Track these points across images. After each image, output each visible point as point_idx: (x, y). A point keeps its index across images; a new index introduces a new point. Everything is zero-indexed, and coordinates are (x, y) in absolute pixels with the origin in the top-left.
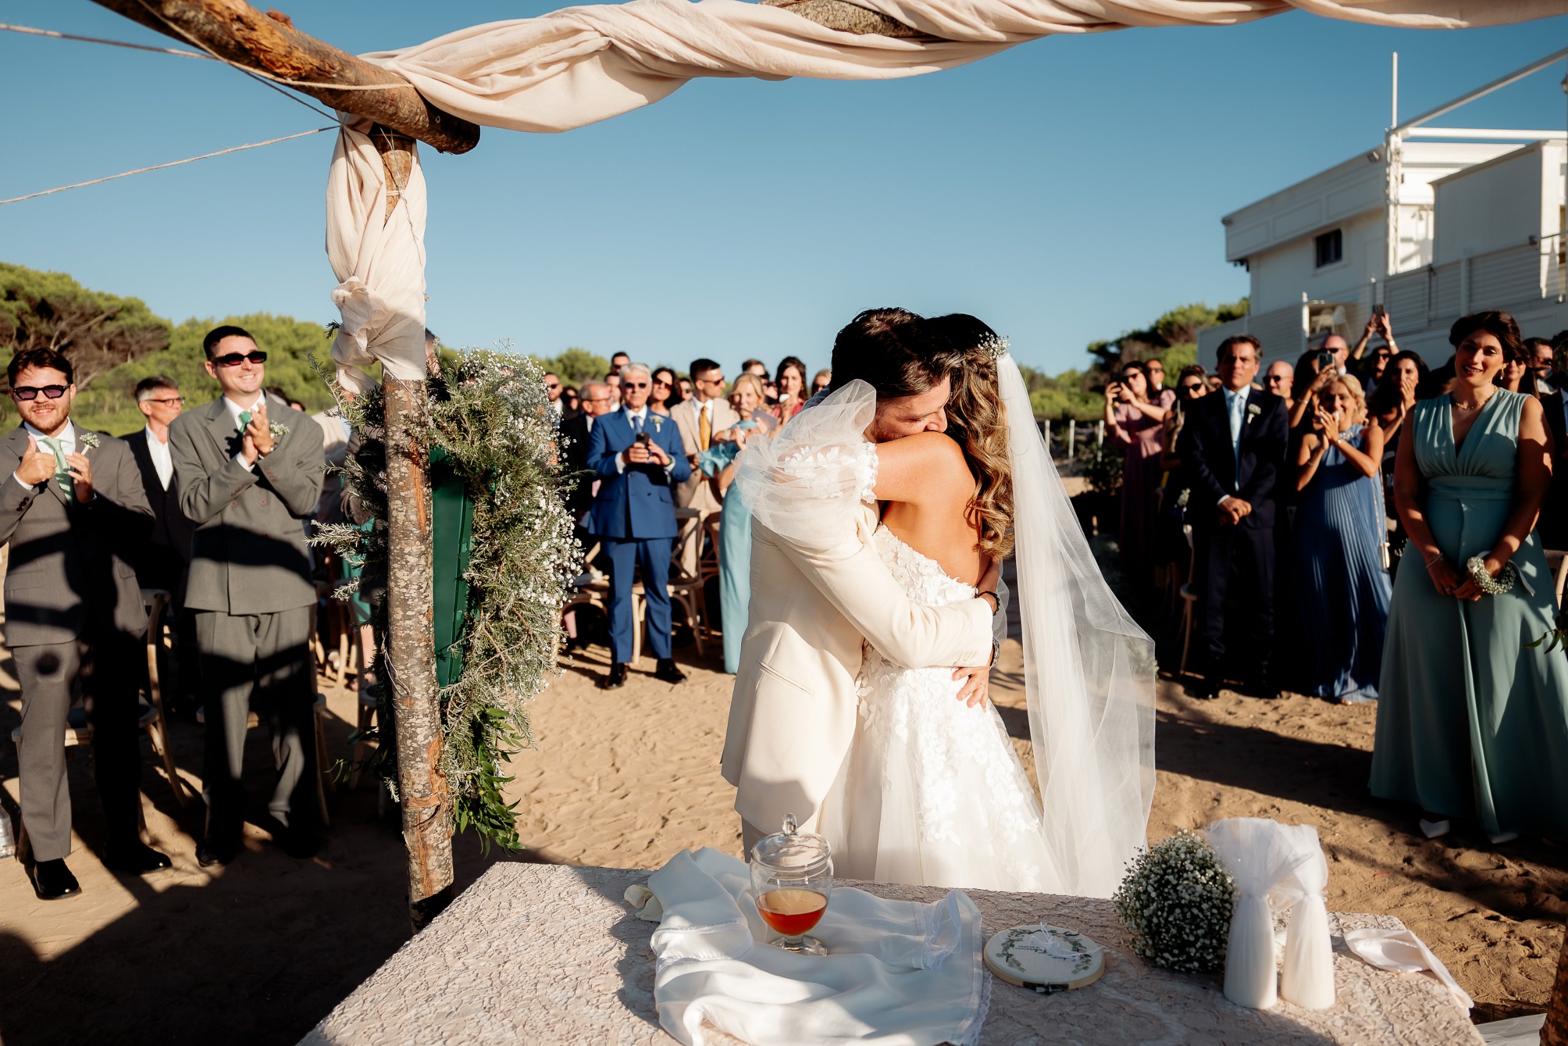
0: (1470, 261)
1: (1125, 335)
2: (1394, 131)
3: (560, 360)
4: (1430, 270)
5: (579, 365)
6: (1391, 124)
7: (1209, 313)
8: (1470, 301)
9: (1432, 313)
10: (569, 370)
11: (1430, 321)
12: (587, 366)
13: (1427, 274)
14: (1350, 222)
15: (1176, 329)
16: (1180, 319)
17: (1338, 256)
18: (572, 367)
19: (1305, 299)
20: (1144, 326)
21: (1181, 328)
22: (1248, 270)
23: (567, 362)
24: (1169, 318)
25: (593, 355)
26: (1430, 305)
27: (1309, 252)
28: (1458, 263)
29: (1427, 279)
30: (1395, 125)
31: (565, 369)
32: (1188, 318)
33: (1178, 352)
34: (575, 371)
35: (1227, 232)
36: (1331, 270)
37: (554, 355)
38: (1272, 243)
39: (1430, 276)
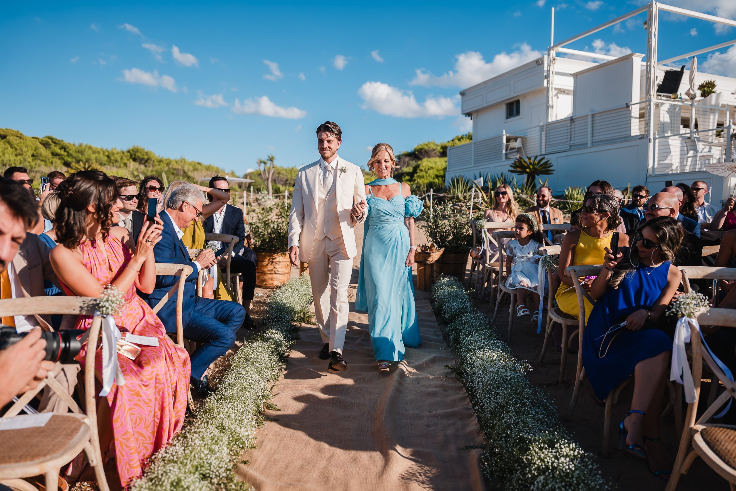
0: (593, 115)
1: (401, 153)
2: (552, 48)
3: (129, 152)
4: (572, 119)
5: (138, 154)
6: (550, 44)
7: (437, 146)
8: (593, 137)
9: (572, 142)
10: (133, 156)
11: (571, 146)
12: (143, 155)
13: (570, 122)
14: (524, 96)
15: (423, 151)
16: (426, 147)
17: (518, 113)
18: (135, 155)
19: (504, 133)
20: (410, 150)
21: (426, 151)
22: (471, 119)
23: (132, 152)
24: (420, 147)
25: (146, 150)
26: (571, 138)
27: (503, 111)
28: (587, 116)
29: (569, 125)
30: (552, 45)
31: (131, 155)
32: (429, 147)
33: (427, 161)
34: (136, 157)
35: (462, 99)
36: (514, 120)
37: (125, 149)
38: (485, 105)
39: (571, 123)
